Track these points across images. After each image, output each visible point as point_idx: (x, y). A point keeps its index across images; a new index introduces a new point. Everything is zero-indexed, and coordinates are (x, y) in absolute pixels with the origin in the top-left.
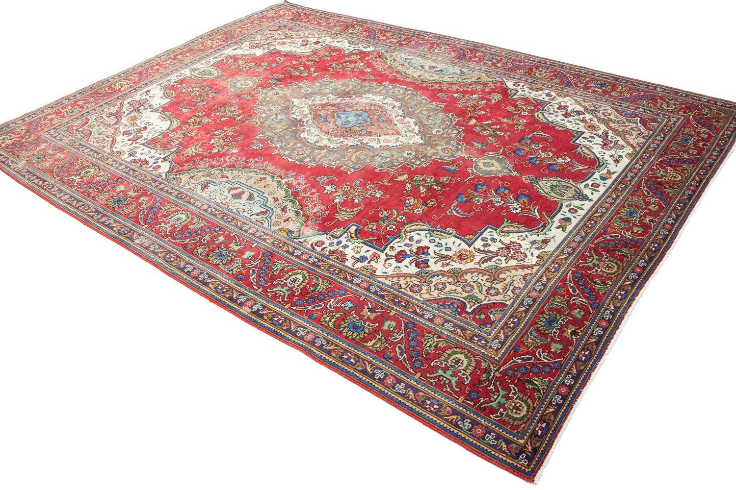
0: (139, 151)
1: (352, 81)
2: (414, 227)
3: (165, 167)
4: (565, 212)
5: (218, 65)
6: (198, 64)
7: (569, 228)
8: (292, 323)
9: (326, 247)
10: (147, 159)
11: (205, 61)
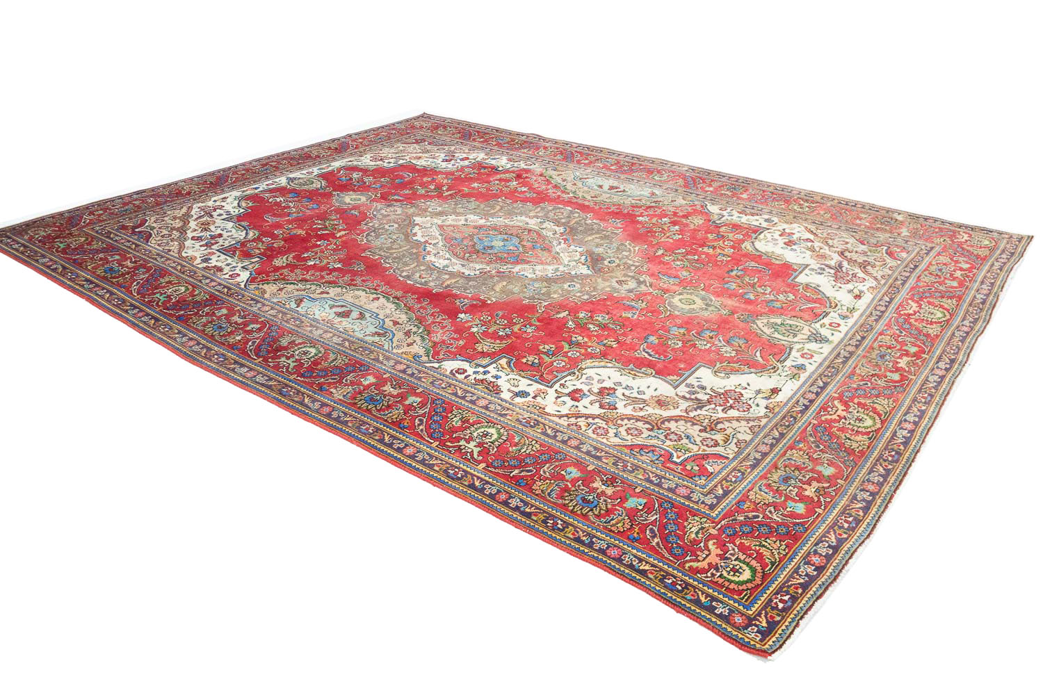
0: (214, 258)
1: (499, 202)
2: (596, 364)
3: (245, 276)
4: (795, 358)
5: (324, 176)
6: (298, 173)
7: (804, 376)
8: (476, 478)
9: (469, 376)
10: (223, 266)
11: (306, 171)
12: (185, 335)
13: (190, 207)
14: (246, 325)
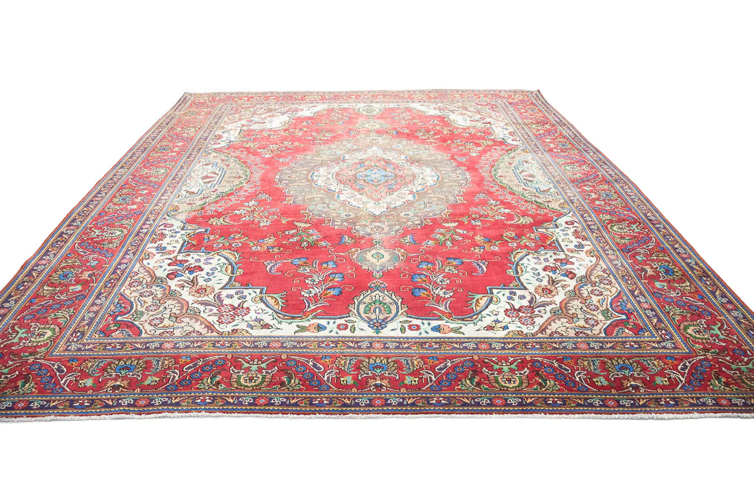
3: (562, 221)
10: (571, 235)
12: (632, 199)
13: (541, 332)
14: (591, 191)
